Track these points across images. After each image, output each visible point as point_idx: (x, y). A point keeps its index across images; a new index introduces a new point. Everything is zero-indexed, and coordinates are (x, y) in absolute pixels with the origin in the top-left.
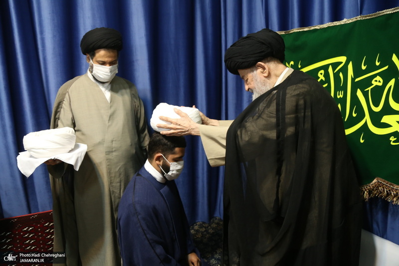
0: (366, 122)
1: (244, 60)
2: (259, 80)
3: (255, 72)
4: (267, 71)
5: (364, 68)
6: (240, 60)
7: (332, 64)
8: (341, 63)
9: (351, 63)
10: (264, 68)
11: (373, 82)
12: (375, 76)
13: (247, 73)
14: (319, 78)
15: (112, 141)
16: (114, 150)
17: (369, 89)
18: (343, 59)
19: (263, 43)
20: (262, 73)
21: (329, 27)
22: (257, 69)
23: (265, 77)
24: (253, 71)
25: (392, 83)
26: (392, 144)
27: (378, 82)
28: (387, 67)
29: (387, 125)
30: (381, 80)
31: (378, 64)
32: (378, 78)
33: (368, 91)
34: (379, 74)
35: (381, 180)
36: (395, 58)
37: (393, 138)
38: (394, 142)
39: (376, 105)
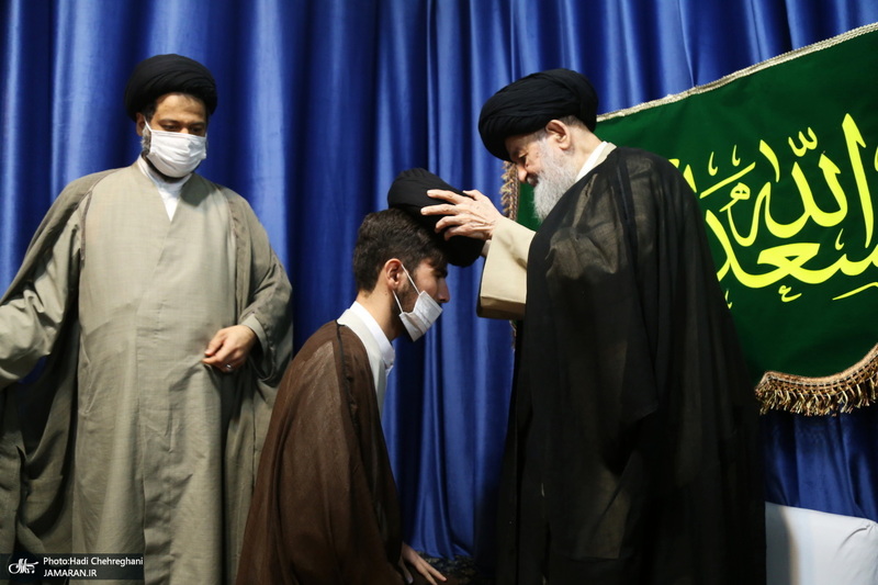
0: (730, 269)
1: (524, 114)
2: (551, 154)
3: (544, 140)
4: (567, 138)
5: (713, 172)
6: (517, 114)
9: (688, 168)
10: (562, 133)
11: (733, 194)
12: (734, 184)
13: (528, 143)
15: (160, 306)
16: (160, 326)
17: (728, 207)
19: (563, 86)
20: (558, 141)
21: (642, 112)
22: (548, 134)
23: (563, 149)
24: (539, 138)
25: (766, 190)
26: (785, 299)
27: (741, 193)
28: (752, 166)
29: (769, 268)
30: (747, 190)
31: (736, 163)
32: (741, 187)
33: (726, 211)
34: (741, 180)
35: (775, 375)
36: (765, 149)
37: (784, 290)
38: (787, 296)
39: (745, 234)
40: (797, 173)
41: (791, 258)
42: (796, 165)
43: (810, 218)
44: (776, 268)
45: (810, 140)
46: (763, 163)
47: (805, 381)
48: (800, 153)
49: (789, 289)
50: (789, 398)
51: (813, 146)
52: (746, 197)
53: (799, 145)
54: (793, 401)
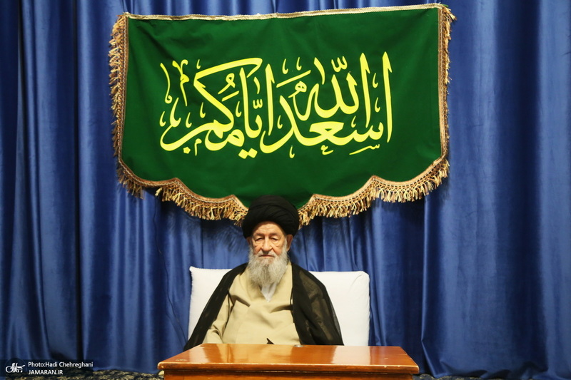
0: (294, 134)
5: (285, 72)
7: (244, 67)
8: (254, 66)
9: (269, 66)
11: (296, 88)
12: (297, 81)
14: (227, 83)
17: (293, 95)
18: (257, 62)
25: (316, 88)
26: (324, 153)
27: (301, 87)
28: (309, 72)
29: (315, 135)
30: (305, 86)
31: (299, 68)
32: (301, 84)
33: (292, 98)
34: (302, 79)
35: (319, 196)
36: (317, 63)
37: (324, 148)
38: (326, 151)
39: (303, 113)
40: (334, 81)
41: (328, 130)
42: (334, 76)
43: (339, 109)
44: (320, 135)
45: (343, 64)
46: (316, 72)
47: (334, 199)
48: (337, 70)
49: (327, 147)
50: (326, 209)
51: (345, 67)
52: (304, 90)
53: (337, 66)
54: (328, 210)
